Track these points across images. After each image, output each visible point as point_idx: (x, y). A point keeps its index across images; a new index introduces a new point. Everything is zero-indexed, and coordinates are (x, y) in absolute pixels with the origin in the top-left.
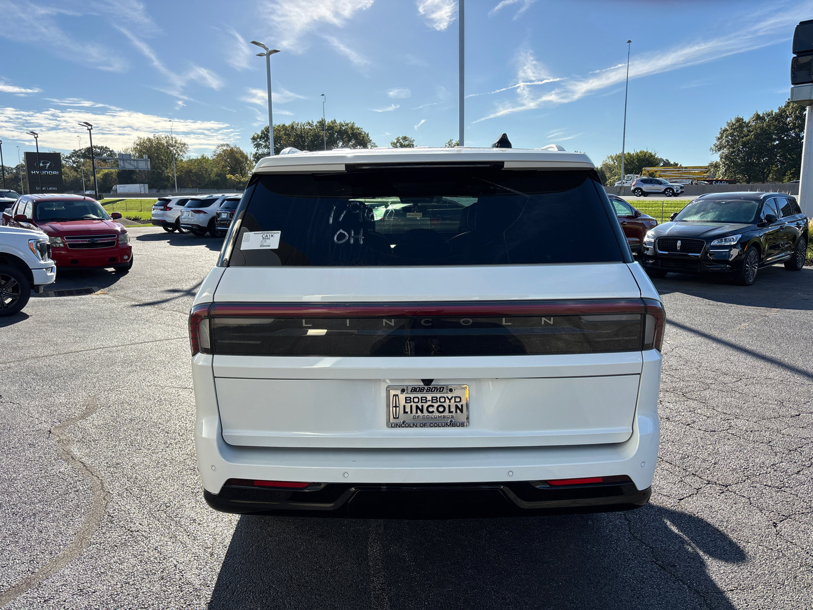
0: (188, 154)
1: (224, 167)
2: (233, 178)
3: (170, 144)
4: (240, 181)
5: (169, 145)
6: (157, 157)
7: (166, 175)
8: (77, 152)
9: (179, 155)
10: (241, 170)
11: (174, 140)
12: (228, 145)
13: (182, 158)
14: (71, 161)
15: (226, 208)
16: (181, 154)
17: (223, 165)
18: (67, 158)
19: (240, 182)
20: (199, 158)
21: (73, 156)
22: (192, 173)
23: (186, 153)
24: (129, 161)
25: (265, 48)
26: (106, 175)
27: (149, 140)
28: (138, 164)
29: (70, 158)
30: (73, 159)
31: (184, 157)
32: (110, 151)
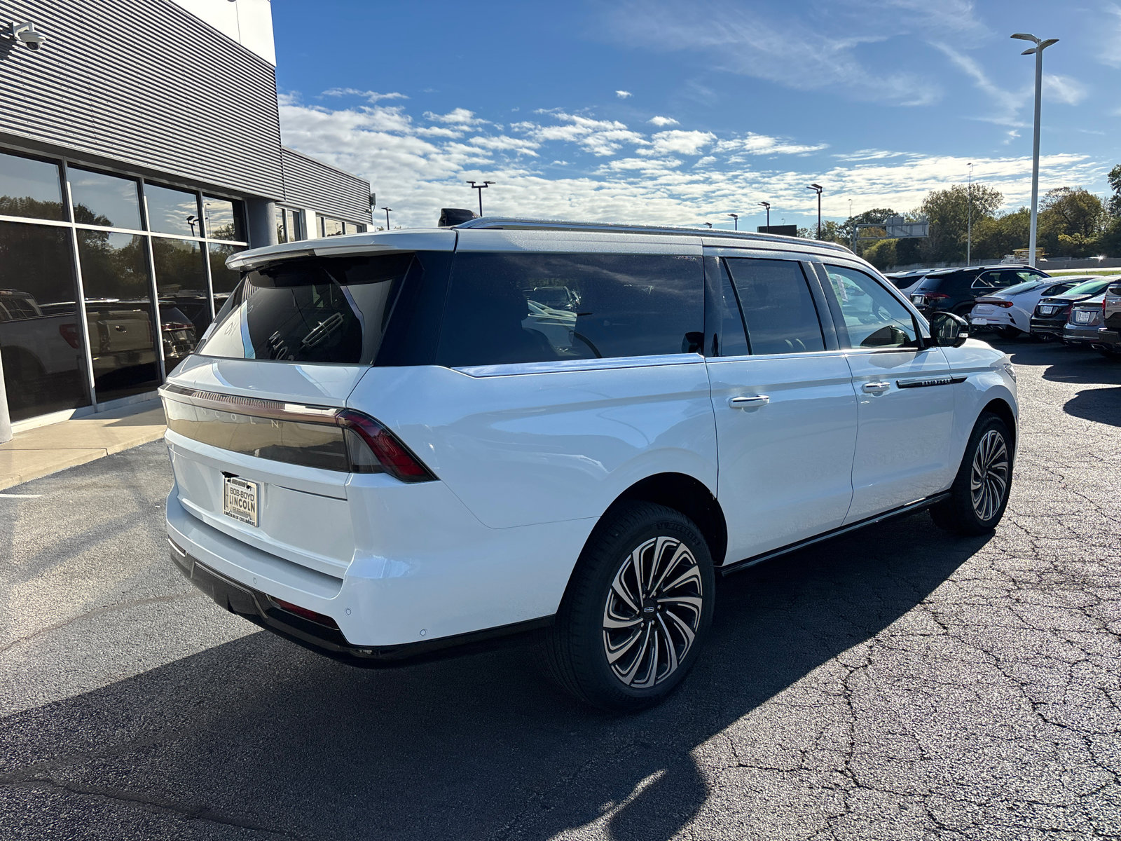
0: (1001, 208)
1: (1056, 223)
2: (1068, 238)
3: (975, 196)
4: (1081, 243)
5: (974, 198)
6: (954, 217)
7: (962, 241)
8: (854, 219)
9: (986, 211)
10: (1086, 228)
11: (981, 190)
12: (1066, 189)
13: (992, 216)
14: (845, 231)
15: (922, 289)
16: (990, 209)
17: (1055, 221)
18: (840, 228)
19: (1080, 245)
20: (1017, 213)
21: (848, 226)
22: (1001, 236)
23: (997, 208)
24: (900, 227)
25: (1034, 41)
26: (882, 247)
27: (945, 193)
28: (911, 230)
29: (844, 227)
30: (848, 228)
31: (994, 214)
32: (894, 214)
